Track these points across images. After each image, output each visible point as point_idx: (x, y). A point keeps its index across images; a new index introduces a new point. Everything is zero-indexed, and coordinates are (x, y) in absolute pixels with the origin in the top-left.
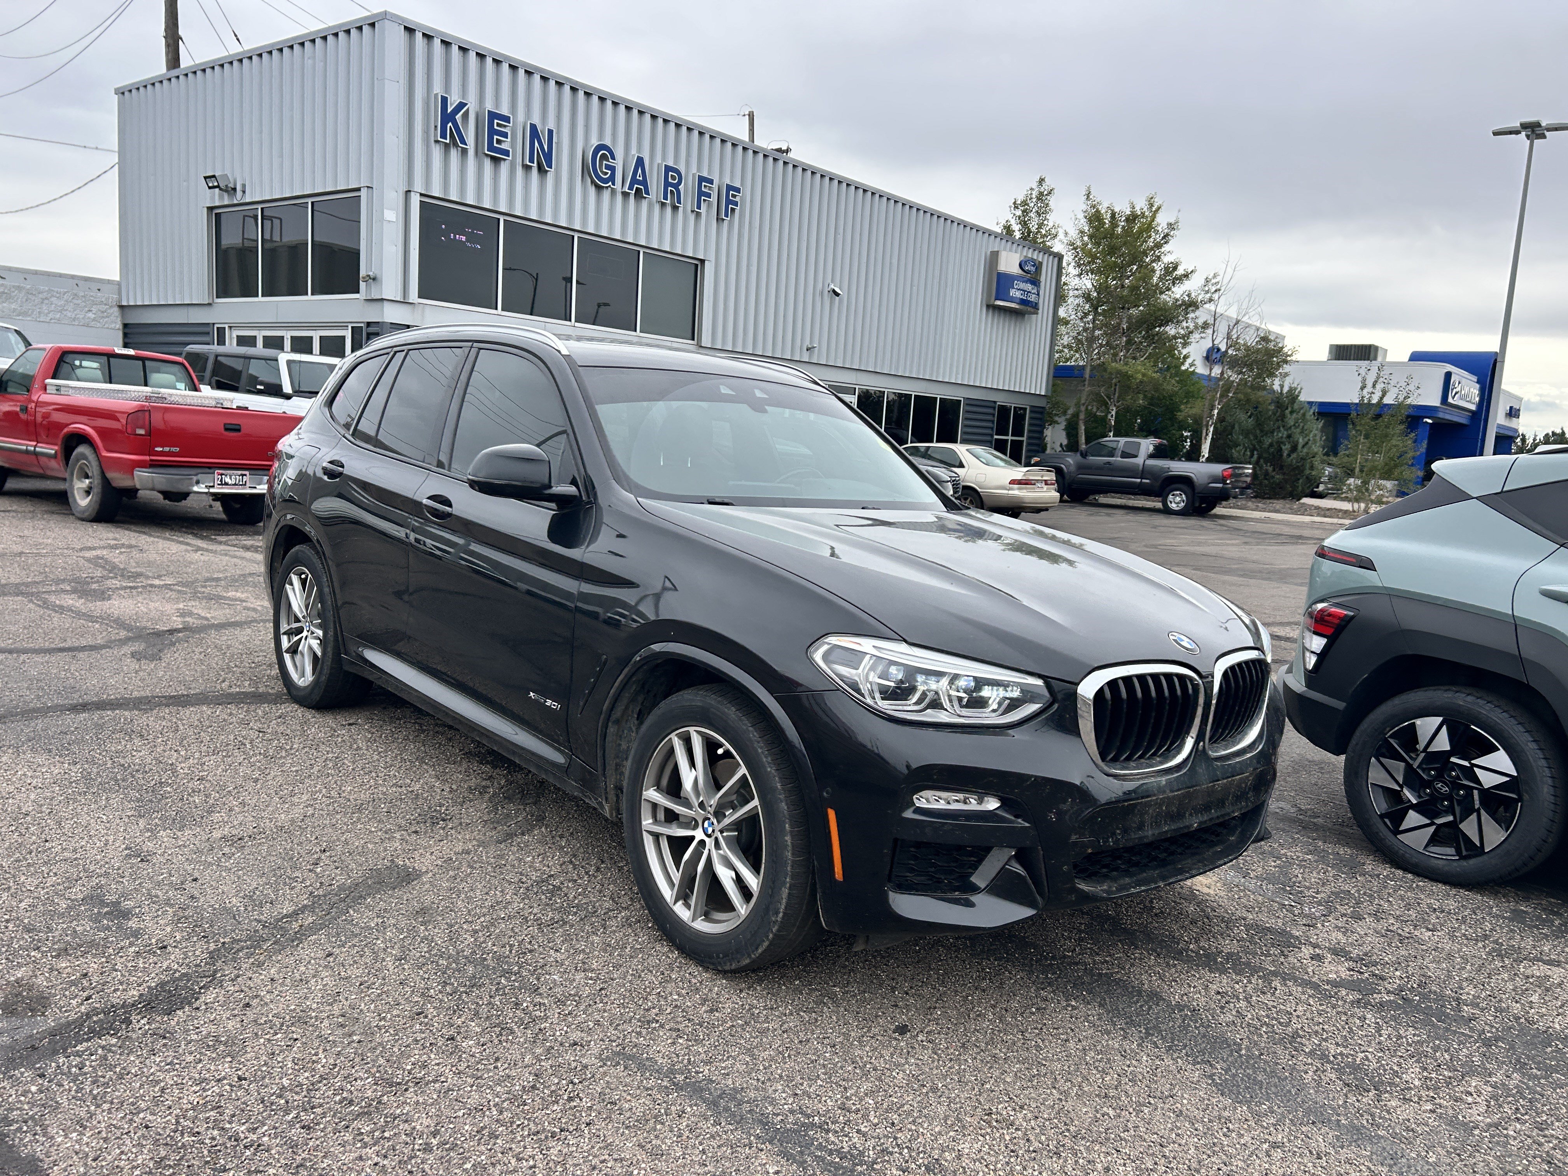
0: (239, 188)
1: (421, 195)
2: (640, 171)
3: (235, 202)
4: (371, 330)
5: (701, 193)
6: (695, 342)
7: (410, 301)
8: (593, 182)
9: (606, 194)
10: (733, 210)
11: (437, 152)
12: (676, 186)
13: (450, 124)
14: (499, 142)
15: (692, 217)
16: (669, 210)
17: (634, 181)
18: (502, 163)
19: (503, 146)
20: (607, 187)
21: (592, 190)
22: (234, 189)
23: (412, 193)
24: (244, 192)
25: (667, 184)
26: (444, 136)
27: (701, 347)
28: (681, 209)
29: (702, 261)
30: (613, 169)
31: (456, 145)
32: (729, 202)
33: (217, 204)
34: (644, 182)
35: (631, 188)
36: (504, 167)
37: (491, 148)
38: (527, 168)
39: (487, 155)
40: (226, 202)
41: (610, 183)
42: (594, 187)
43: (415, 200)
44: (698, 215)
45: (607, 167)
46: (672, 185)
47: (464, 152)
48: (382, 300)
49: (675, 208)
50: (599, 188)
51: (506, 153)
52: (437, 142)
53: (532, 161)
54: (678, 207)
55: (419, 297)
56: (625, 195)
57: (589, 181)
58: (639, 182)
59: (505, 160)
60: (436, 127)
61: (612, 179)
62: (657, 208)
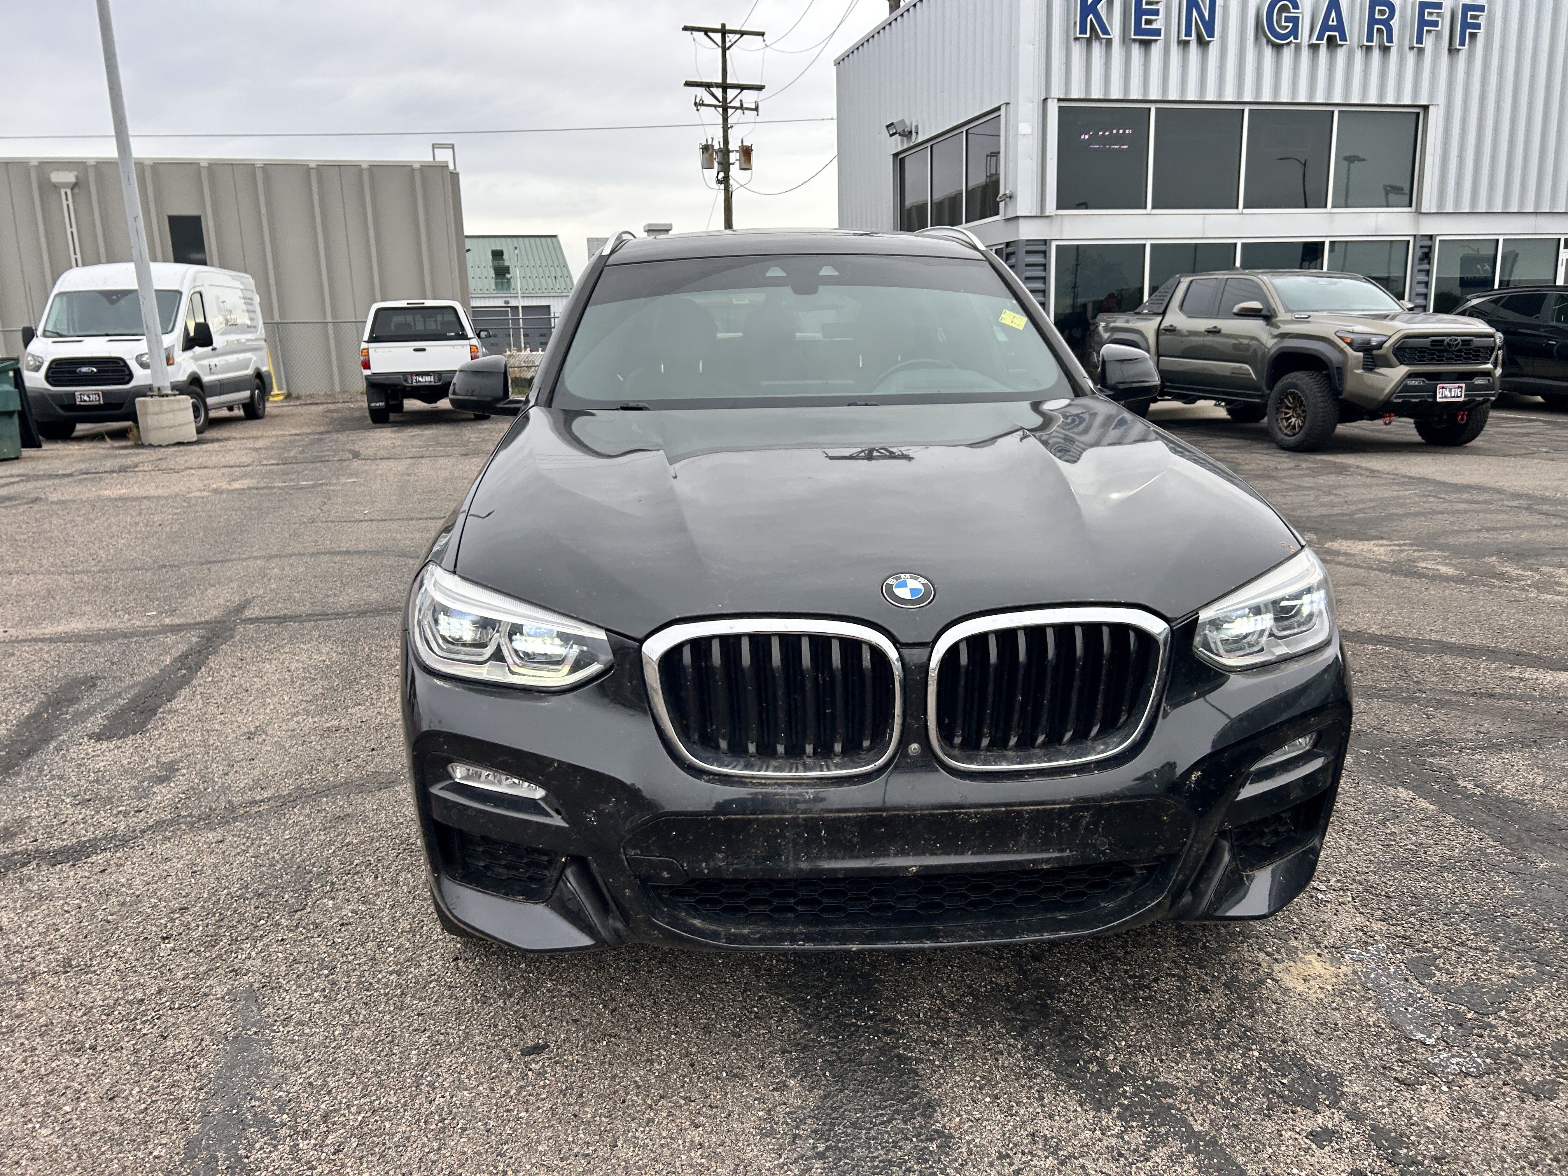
0: (913, 131)
1: (1059, 100)
2: (1333, 14)
3: (912, 144)
4: (1010, 250)
5: (1422, 23)
6: (1413, 209)
7: (1047, 214)
8: (1269, 41)
9: (1287, 54)
10: (1473, 36)
11: (1077, 50)
12: (1386, 23)
13: (1091, 16)
14: (1148, 22)
15: (1411, 57)
16: (1376, 54)
17: (1325, 27)
18: (1153, 45)
19: (1154, 26)
20: (1289, 44)
21: (1268, 52)
22: (911, 132)
23: (1049, 101)
24: (917, 133)
25: (1372, 21)
26: (1083, 31)
27: (1421, 213)
28: (1394, 51)
29: (1426, 108)
30: (1295, 21)
31: (1098, 37)
32: (1465, 25)
33: (899, 149)
34: (1340, 27)
35: (1320, 37)
36: (1156, 50)
37: (1138, 30)
38: (1184, 44)
39: (1135, 40)
40: (905, 146)
41: (1292, 38)
42: (1270, 47)
43: (1053, 109)
44: (1421, 51)
45: (1287, 20)
46: (1379, 22)
47: (1109, 42)
48: (1017, 217)
49: (1385, 50)
50: (1278, 48)
51: (1157, 32)
52: (1076, 39)
53: (1188, 34)
54: (1389, 47)
55: (1058, 208)
56: (1314, 48)
57: (1265, 41)
58: (1332, 28)
59: (1156, 41)
60: (1075, 23)
61: (1295, 32)
62: (1359, 55)
